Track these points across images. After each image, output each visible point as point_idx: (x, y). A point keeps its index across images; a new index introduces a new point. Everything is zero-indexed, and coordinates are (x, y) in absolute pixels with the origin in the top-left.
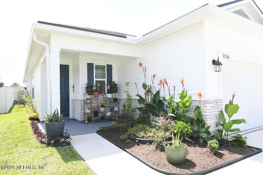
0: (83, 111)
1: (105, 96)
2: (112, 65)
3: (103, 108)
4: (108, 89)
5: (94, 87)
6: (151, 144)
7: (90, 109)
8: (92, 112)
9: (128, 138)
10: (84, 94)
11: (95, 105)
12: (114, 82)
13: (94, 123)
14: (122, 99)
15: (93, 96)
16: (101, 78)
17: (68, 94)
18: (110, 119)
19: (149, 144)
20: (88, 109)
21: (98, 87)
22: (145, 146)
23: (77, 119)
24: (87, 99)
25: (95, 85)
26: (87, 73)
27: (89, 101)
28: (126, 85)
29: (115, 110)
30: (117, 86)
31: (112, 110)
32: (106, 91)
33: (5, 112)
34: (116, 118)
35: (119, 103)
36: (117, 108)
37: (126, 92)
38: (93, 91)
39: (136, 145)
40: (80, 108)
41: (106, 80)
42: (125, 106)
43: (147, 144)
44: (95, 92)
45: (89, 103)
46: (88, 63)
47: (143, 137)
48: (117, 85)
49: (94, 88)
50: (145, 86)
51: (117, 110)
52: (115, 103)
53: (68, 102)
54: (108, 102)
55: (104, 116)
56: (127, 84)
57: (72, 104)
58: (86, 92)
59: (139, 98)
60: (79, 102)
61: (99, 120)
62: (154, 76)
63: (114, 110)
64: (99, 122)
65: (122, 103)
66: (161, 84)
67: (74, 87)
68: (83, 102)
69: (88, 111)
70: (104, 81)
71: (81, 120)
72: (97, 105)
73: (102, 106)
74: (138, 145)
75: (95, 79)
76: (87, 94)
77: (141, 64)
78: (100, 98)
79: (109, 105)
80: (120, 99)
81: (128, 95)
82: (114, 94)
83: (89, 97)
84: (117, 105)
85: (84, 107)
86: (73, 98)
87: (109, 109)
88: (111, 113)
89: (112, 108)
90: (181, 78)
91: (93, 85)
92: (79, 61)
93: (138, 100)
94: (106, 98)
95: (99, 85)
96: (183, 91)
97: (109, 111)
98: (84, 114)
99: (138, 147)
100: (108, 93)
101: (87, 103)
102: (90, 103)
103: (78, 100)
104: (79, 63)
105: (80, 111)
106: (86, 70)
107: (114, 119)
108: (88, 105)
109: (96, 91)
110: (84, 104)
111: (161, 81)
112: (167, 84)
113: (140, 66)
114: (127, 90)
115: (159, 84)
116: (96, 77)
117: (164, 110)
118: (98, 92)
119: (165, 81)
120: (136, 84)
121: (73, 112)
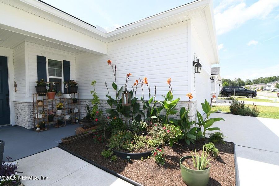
0: (33, 116)
1: (61, 97)
2: (69, 62)
3: (60, 111)
4: (65, 89)
5: (47, 86)
6: (147, 158)
7: (43, 113)
8: (45, 116)
9: (114, 154)
10: (33, 95)
11: (49, 107)
12: (73, 81)
13: (49, 129)
14: (82, 100)
15: (46, 97)
16: (56, 76)
17: (8, 95)
18: (69, 122)
19: (144, 159)
20: (40, 113)
21: (53, 86)
22: (140, 162)
23: (23, 126)
24: (38, 101)
25: (48, 84)
26: (36, 68)
27: (40, 104)
28: (92, 84)
29: (75, 112)
30: (77, 86)
32: (63, 91)
34: (76, 120)
35: (79, 104)
36: (77, 110)
37: (92, 92)
38: (47, 91)
39: (129, 164)
40: (27, 113)
41: (62, 78)
42: (88, 108)
43: (142, 159)
44: (49, 92)
45: (40, 106)
46: (37, 56)
47: (133, 150)
48: (77, 84)
49: (48, 88)
51: (77, 112)
52: (74, 105)
53: (8, 105)
54: (66, 103)
55: (61, 119)
56: (94, 83)
57: (14, 107)
58: (36, 92)
60: (26, 106)
61: (56, 124)
62: (128, 76)
63: (73, 112)
64: (56, 127)
65: (84, 104)
66: (136, 84)
67: (15, 85)
68: (32, 105)
69: (40, 116)
70: (61, 80)
71: (30, 128)
72: (52, 108)
73: (59, 109)
74: (131, 163)
75: (48, 77)
76: (38, 95)
77: (110, 62)
78: (56, 99)
79: (67, 107)
80: (80, 100)
81: (95, 95)
82: (73, 94)
83: (40, 98)
84: (76, 106)
85: (34, 111)
86: (14, 100)
87: (67, 112)
88: (70, 115)
89: (71, 109)
90: (168, 78)
91: (46, 84)
92: (24, 51)
93: (108, 101)
94: (64, 99)
95: (54, 84)
96: (169, 92)
97: (67, 113)
98: (34, 119)
99: (132, 165)
100: (66, 92)
101: (38, 106)
102: (43, 106)
103: (24, 102)
104: (24, 55)
105: (27, 117)
106: (36, 64)
107: (74, 121)
108: (40, 108)
109: (50, 90)
110: (34, 107)
111: (137, 81)
112: (147, 84)
113: (109, 64)
114: (93, 90)
115: (135, 84)
116: (49, 74)
117: (141, 112)
118: (53, 92)
119: (146, 81)
120: (106, 84)
121: (16, 118)
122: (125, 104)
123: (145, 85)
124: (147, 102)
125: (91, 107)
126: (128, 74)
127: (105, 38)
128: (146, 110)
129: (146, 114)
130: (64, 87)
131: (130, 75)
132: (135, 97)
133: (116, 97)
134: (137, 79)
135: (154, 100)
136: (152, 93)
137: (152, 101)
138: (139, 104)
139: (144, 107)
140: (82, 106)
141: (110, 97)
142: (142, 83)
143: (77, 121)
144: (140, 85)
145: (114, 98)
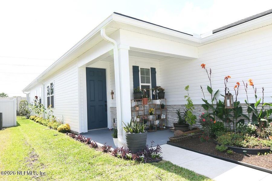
2: (155, 68)
3: (152, 116)
4: (153, 95)
6: (264, 154)
7: (139, 117)
10: (131, 100)
12: (160, 87)
14: (169, 106)
15: (139, 103)
16: (146, 83)
17: (106, 102)
19: (260, 154)
22: (257, 156)
24: (136, 106)
25: (141, 90)
26: (132, 77)
27: (137, 108)
29: (162, 118)
30: (164, 92)
31: (159, 117)
32: (151, 97)
33: (13, 125)
35: (166, 110)
36: (164, 116)
37: (186, 97)
39: (246, 157)
41: (150, 84)
42: (179, 113)
44: (144, 98)
46: (133, 66)
48: (164, 90)
50: (210, 90)
51: (165, 118)
53: (106, 111)
56: (187, 88)
57: (111, 113)
58: (133, 99)
59: (204, 103)
62: (227, 78)
66: (238, 87)
67: (112, 93)
70: (149, 86)
72: (144, 113)
73: (151, 114)
74: (248, 156)
75: (141, 84)
77: (203, 66)
79: (155, 113)
80: (167, 105)
81: (188, 100)
86: (111, 106)
88: (159, 121)
89: (159, 115)
93: (203, 105)
95: (146, 91)
99: (249, 158)
106: (132, 74)
107: (162, 127)
111: (238, 83)
112: (253, 85)
113: (202, 67)
114: (187, 95)
115: (236, 86)
116: (141, 81)
117: (245, 116)
118: (147, 97)
119: (251, 82)
120: (201, 88)
121: (113, 122)
122: (228, 107)
123: (249, 86)
124: (253, 105)
125: (181, 112)
126: (227, 76)
127: (199, 43)
128: (251, 114)
129: (251, 118)
130: (152, 93)
131: (229, 78)
132: (236, 100)
133: (212, 101)
134: (238, 81)
135: (261, 102)
136: (260, 95)
137: (259, 103)
138: (241, 108)
139: (249, 110)
140: (169, 112)
141: (206, 101)
142: (245, 85)
143: (165, 127)
144: (242, 87)
145: (210, 102)
